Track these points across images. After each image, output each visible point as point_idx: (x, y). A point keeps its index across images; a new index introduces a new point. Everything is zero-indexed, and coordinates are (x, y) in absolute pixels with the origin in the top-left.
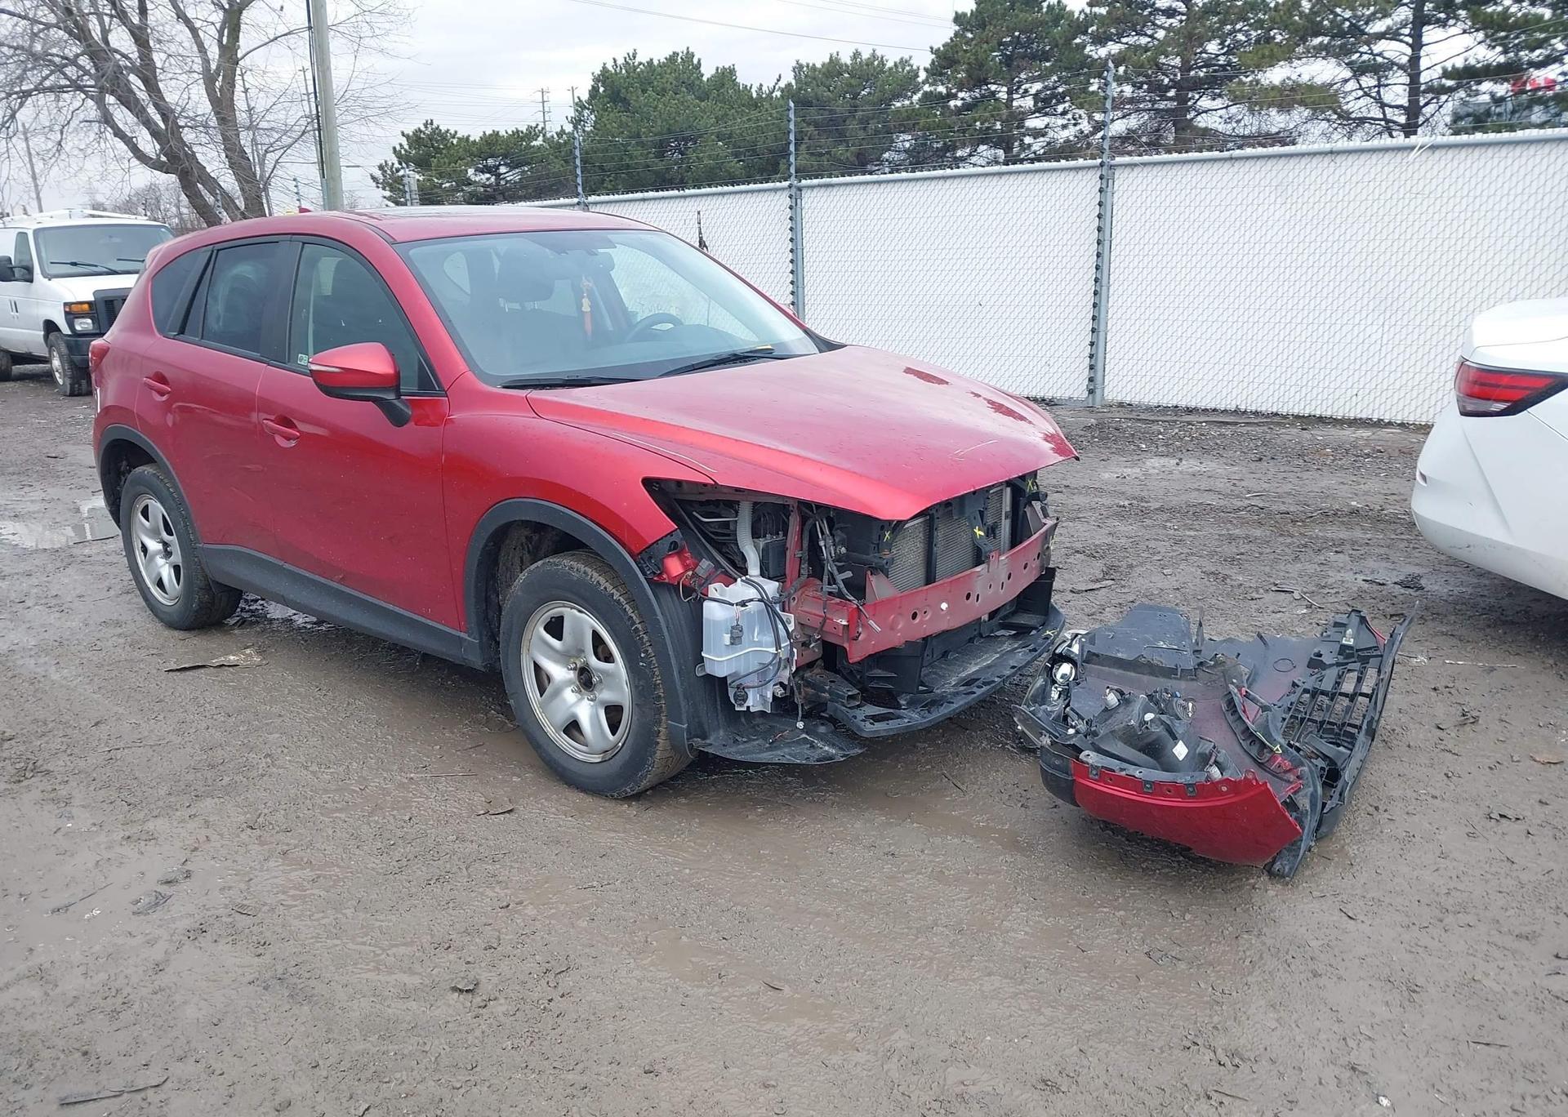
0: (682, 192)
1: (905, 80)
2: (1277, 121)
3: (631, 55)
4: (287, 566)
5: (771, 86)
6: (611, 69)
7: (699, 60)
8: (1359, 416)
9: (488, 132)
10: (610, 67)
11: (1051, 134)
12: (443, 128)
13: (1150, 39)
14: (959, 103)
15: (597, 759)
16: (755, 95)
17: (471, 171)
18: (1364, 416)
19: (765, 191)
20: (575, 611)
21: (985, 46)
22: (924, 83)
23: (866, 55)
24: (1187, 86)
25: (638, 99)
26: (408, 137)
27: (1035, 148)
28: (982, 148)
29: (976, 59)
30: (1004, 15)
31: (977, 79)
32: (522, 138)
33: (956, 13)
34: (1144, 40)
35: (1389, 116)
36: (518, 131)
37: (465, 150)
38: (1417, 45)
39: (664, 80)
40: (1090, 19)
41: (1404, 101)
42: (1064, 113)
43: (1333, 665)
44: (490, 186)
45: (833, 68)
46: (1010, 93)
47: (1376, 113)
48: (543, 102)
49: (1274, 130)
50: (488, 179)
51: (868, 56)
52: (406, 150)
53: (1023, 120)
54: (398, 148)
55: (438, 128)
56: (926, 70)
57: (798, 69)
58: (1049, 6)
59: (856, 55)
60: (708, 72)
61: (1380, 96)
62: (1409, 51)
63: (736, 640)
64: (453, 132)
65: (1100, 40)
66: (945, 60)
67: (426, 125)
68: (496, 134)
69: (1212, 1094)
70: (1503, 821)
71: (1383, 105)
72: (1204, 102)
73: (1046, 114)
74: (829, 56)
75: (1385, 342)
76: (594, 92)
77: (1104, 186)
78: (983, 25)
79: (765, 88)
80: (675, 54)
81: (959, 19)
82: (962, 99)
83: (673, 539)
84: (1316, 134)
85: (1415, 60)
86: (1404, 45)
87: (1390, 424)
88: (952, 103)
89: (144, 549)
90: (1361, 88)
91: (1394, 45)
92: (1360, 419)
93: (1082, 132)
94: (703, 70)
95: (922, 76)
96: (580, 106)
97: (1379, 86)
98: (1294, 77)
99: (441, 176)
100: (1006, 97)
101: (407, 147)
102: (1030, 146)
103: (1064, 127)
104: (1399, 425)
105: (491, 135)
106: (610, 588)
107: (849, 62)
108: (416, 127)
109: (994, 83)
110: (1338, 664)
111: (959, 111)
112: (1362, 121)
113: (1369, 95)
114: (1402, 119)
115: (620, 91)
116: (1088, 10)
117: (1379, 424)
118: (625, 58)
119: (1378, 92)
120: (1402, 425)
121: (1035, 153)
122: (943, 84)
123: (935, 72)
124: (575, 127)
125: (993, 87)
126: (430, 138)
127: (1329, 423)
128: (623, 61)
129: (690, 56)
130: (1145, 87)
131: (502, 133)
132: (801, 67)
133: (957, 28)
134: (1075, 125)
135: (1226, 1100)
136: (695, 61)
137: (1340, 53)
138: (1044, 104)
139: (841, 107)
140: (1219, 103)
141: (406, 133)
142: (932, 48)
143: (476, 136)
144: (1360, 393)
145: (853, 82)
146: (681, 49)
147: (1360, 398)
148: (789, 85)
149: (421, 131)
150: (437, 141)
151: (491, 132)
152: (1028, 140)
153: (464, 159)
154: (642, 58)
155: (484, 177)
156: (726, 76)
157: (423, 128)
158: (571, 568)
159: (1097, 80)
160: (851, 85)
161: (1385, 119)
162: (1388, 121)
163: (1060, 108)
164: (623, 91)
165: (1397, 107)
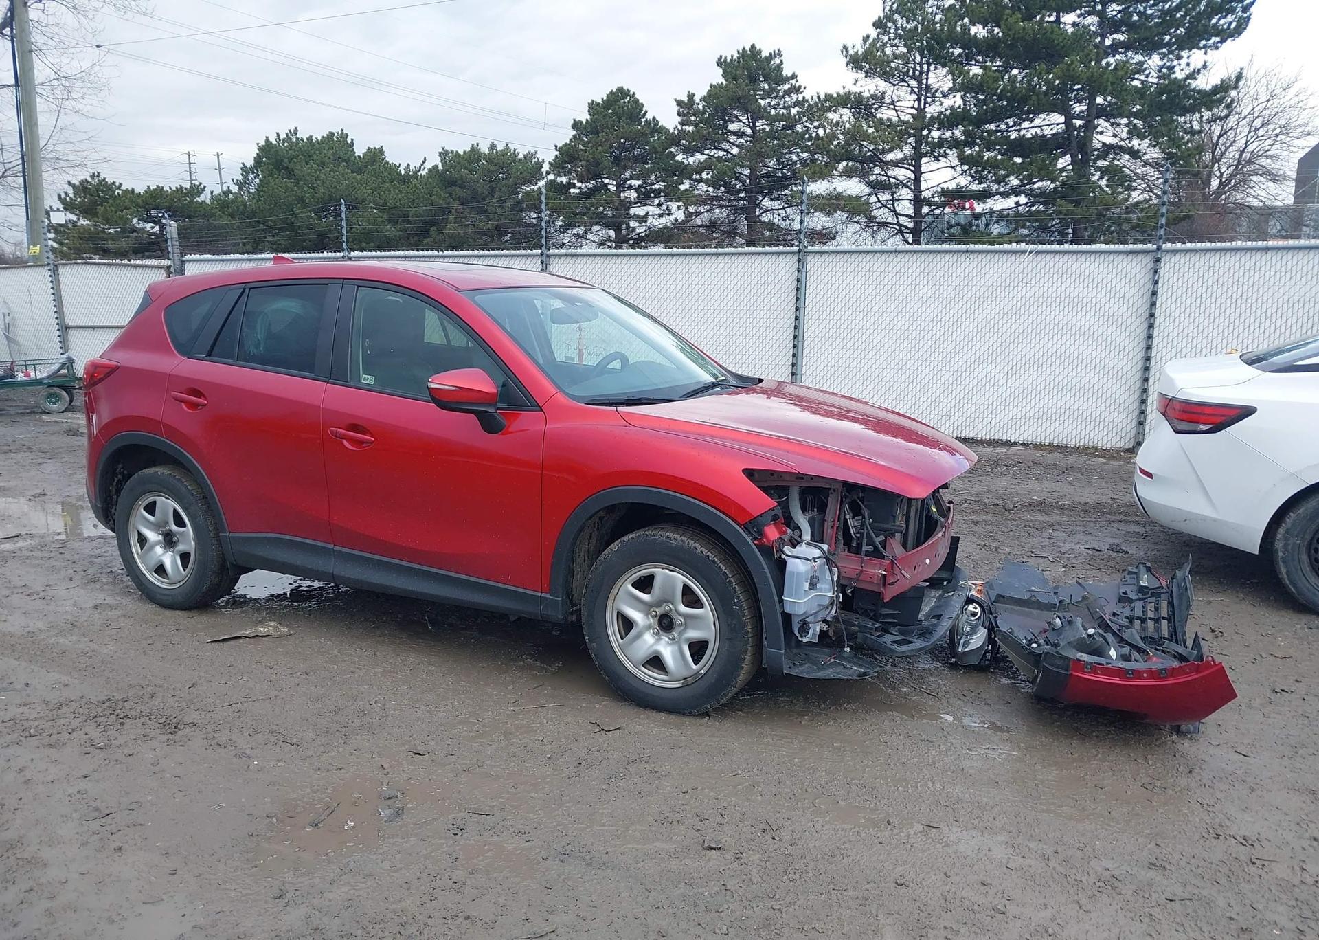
0: (441, 253)
1: (532, 170)
2: (819, 221)
3: (292, 131)
4: (336, 548)
5: (418, 166)
6: (274, 142)
7: (352, 140)
8: (992, 438)
9: (153, 187)
10: (273, 140)
11: (650, 219)
12: (109, 181)
13: (725, 153)
14: (577, 191)
15: (677, 685)
16: (403, 173)
17: (135, 220)
18: (996, 438)
19: (517, 256)
20: (667, 571)
21: (600, 148)
22: (548, 173)
23: (500, 147)
24: (754, 190)
25: (302, 169)
26: (74, 186)
27: (638, 231)
28: (596, 228)
29: (593, 158)
30: (613, 126)
31: (593, 173)
32: (185, 194)
33: (574, 120)
34: (721, 153)
35: (901, 222)
36: (181, 187)
37: (131, 201)
38: (918, 173)
39: (323, 155)
40: (682, 134)
41: (911, 212)
42: (659, 205)
43: (1136, 600)
44: (154, 234)
45: (474, 154)
46: (618, 186)
47: (891, 219)
48: (190, 163)
49: (819, 227)
50: (152, 228)
51: (502, 148)
52: (71, 198)
53: (629, 209)
54: (63, 196)
55: (104, 179)
56: (550, 163)
57: (444, 154)
58: (646, 121)
59: (493, 146)
60: (360, 151)
61: (894, 207)
62: (913, 176)
63: (812, 586)
64: (117, 184)
65: (689, 151)
66: (566, 158)
67: (93, 177)
68: (160, 189)
69: (1256, 861)
70: (1284, 693)
71: (897, 214)
72: (766, 203)
73: (646, 205)
74: (470, 146)
75: (1009, 385)
76: (258, 160)
77: (800, 267)
78: (595, 132)
79: (412, 168)
80: (332, 134)
81: (576, 125)
82: (580, 188)
83: (774, 513)
84: (849, 234)
85: (917, 181)
86: (909, 172)
87: (1015, 444)
88: (572, 191)
89: (142, 540)
90: (879, 201)
91: (903, 171)
92: (994, 440)
93: (677, 220)
94: (356, 148)
95: (546, 167)
96: (245, 170)
97: (893, 200)
98: (832, 189)
99: (108, 222)
100: (615, 189)
101: (72, 195)
102: (634, 228)
103: (661, 216)
104: (1021, 444)
105: (155, 190)
106: (705, 551)
107: (487, 152)
108: (83, 178)
109: (606, 178)
110: (1140, 599)
111: (578, 197)
112: (883, 225)
113: (885, 206)
114: (911, 225)
115: (282, 160)
116: (679, 127)
117: (1007, 443)
118: (287, 134)
119: (893, 205)
120: (1023, 444)
121: (638, 234)
122: (565, 176)
123: (557, 166)
124: (240, 189)
125: (606, 181)
126: (97, 188)
127: (973, 443)
128: (285, 136)
129: (344, 136)
130: (723, 189)
131: (166, 188)
132: (447, 152)
133: (575, 133)
134: (669, 215)
135: (1266, 863)
136: (349, 141)
137: (863, 174)
138: (645, 196)
139: (482, 187)
140: (776, 204)
141: (72, 182)
142: (556, 146)
143: (140, 189)
144: (993, 421)
145: (492, 168)
146: (336, 130)
147: (993, 425)
148: (436, 167)
149: (88, 182)
150: (103, 192)
151: (155, 187)
152: (633, 224)
153: (130, 208)
154: (303, 135)
155: (148, 226)
156: (376, 155)
157: (89, 179)
158: (668, 537)
159: (688, 181)
160: (489, 171)
161: (898, 224)
162: (901, 226)
163: (657, 201)
164: (286, 161)
165: (907, 216)
